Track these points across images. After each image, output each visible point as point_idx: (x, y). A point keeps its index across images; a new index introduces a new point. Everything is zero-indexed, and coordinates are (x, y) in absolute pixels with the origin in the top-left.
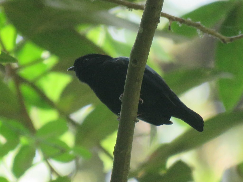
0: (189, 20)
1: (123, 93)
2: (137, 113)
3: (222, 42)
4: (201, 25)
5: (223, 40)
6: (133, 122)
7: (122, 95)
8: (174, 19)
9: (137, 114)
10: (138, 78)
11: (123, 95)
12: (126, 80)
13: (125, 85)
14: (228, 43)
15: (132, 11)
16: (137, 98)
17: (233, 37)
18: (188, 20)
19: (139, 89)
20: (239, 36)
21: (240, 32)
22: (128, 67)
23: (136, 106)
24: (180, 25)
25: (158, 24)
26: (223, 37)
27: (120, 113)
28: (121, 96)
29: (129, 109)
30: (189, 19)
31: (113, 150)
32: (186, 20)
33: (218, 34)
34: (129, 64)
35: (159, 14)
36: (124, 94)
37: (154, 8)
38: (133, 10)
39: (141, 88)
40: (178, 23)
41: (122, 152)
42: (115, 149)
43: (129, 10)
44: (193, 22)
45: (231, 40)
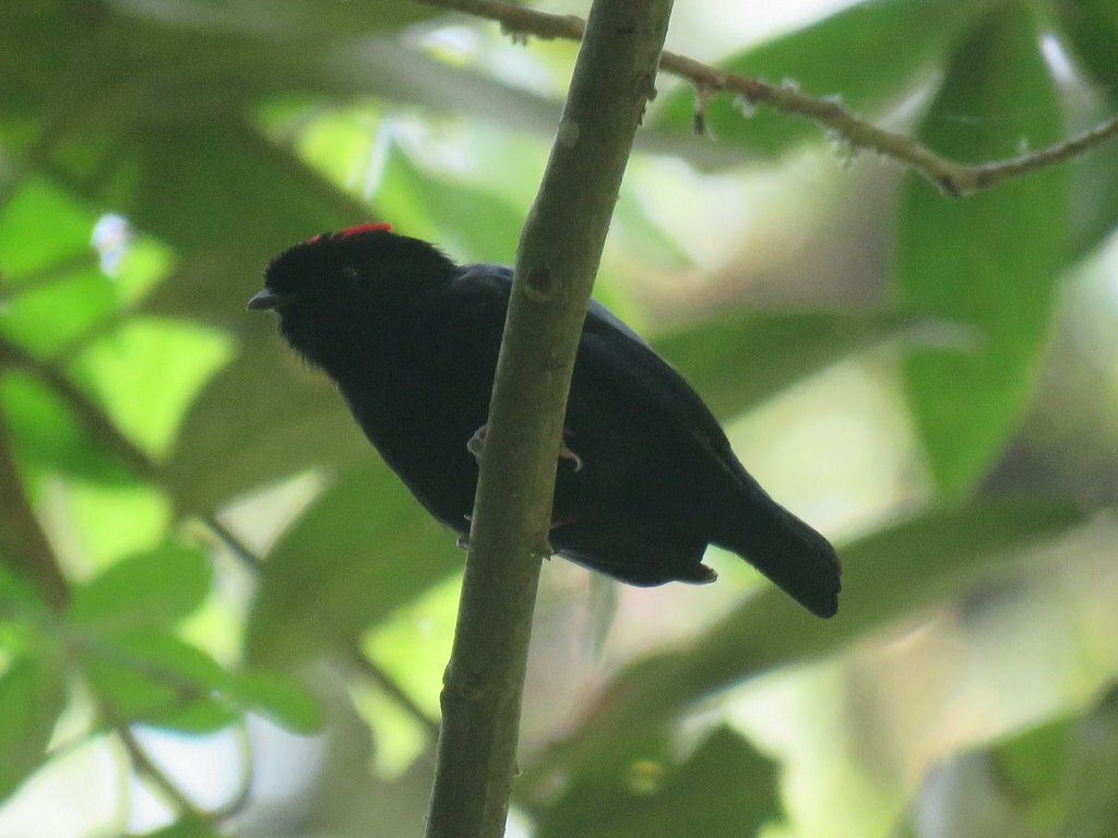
0: (790, 90)
1: (484, 421)
2: (550, 517)
3: (941, 190)
4: (847, 109)
5: (947, 181)
6: (533, 555)
7: (480, 430)
8: (722, 80)
9: (549, 521)
10: (554, 355)
11: (485, 430)
12: (499, 364)
14: (967, 193)
15: (525, 43)
16: (549, 448)
17: (991, 166)
18: (784, 87)
19: (562, 405)
20: (1019, 160)
21: (1024, 144)
22: (507, 301)
23: (546, 481)
24: (748, 111)
25: (648, 105)
26: (947, 166)
27: (471, 515)
28: (476, 435)
29: (515, 495)
30: (790, 84)
31: (440, 687)
32: (775, 87)
33: (922, 151)
35: (652, 59)
37: (630, 30)
38: (533, 40)
39: (569, 402)
40: (739, 101)
41: (478, 695)
42: (447, 679)
43: (515, 40)
44: (807, 97)
45: (984, 180)
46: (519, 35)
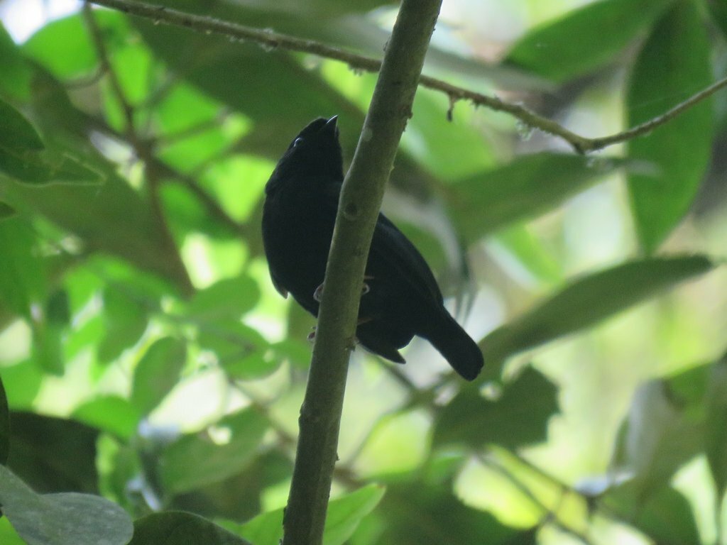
1: (322, 281)
4: (526, 110)
5: (577, 146)
6: (346, 349)
7: (319, 286)
8: (462, 93)
10: (358, 248)
11: (323, 285)
13: (328, 263)
16: (358, 287)
25: (408, 121)
29: (337, 319)
34: (338, 213)
35: (410, 98)
36: (324, 283)
37: (399, 83)
41: (318, 419)
42: (301, 411)
45: (596, 145)
46: (358, 70)
